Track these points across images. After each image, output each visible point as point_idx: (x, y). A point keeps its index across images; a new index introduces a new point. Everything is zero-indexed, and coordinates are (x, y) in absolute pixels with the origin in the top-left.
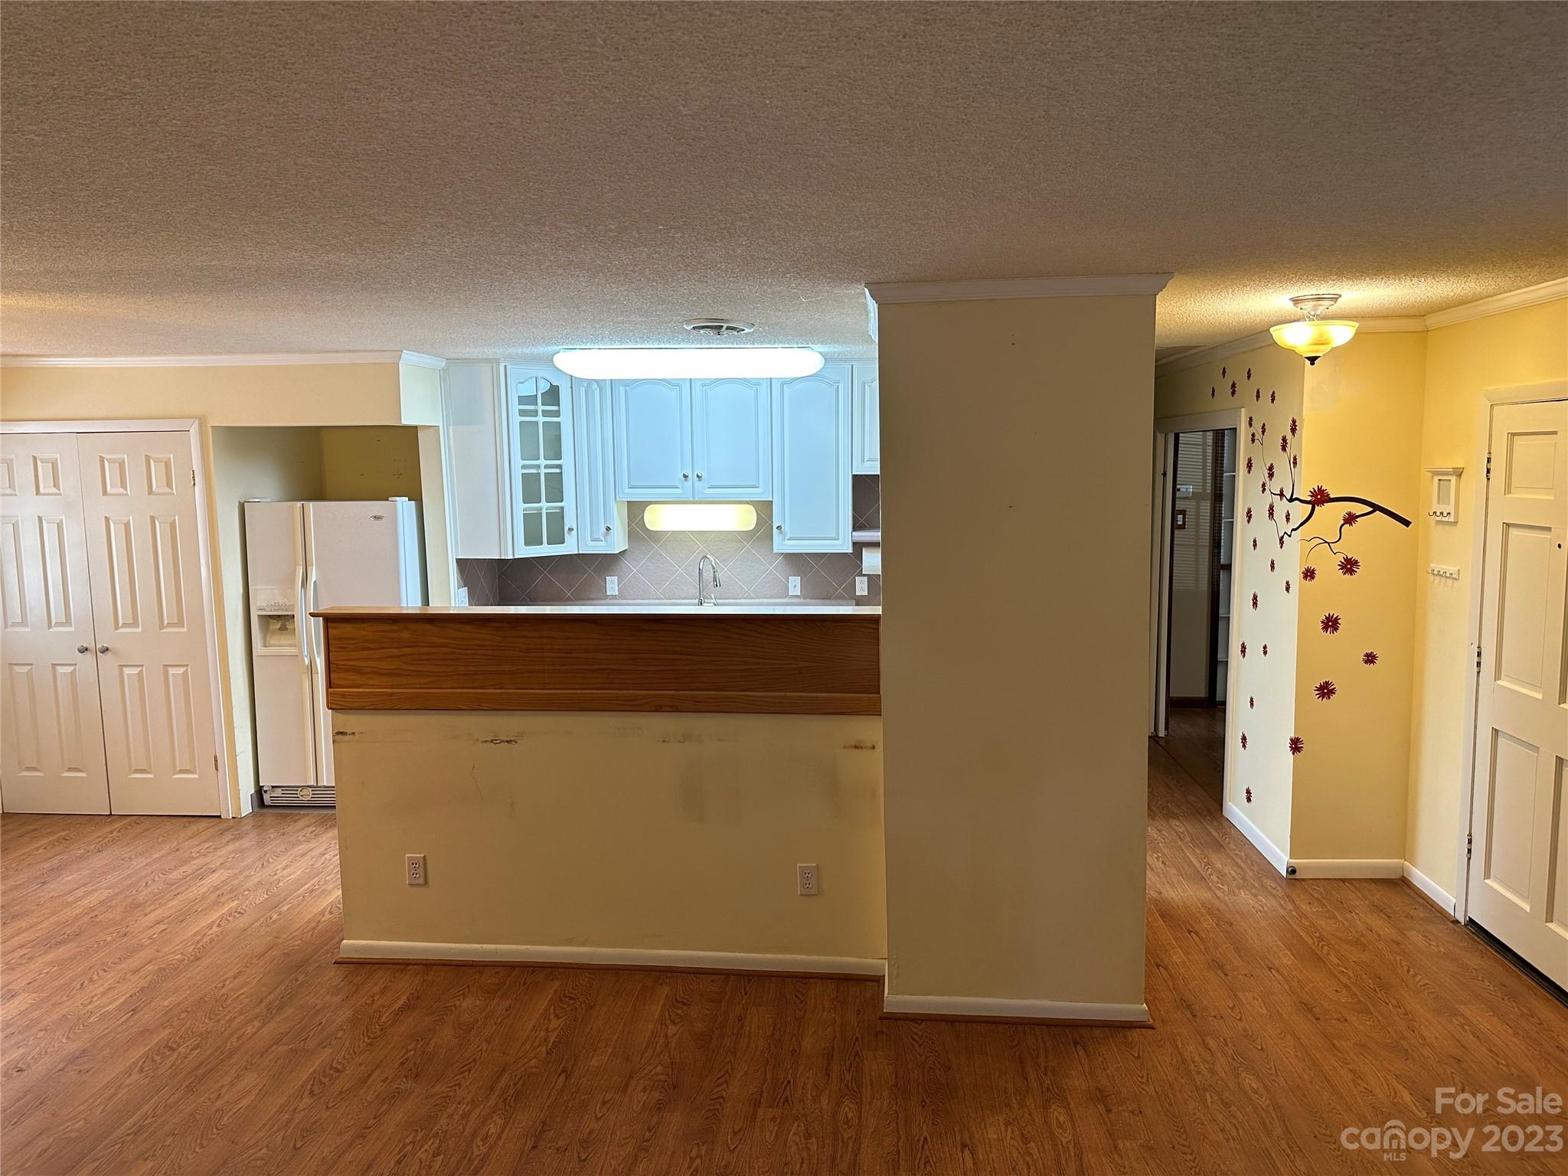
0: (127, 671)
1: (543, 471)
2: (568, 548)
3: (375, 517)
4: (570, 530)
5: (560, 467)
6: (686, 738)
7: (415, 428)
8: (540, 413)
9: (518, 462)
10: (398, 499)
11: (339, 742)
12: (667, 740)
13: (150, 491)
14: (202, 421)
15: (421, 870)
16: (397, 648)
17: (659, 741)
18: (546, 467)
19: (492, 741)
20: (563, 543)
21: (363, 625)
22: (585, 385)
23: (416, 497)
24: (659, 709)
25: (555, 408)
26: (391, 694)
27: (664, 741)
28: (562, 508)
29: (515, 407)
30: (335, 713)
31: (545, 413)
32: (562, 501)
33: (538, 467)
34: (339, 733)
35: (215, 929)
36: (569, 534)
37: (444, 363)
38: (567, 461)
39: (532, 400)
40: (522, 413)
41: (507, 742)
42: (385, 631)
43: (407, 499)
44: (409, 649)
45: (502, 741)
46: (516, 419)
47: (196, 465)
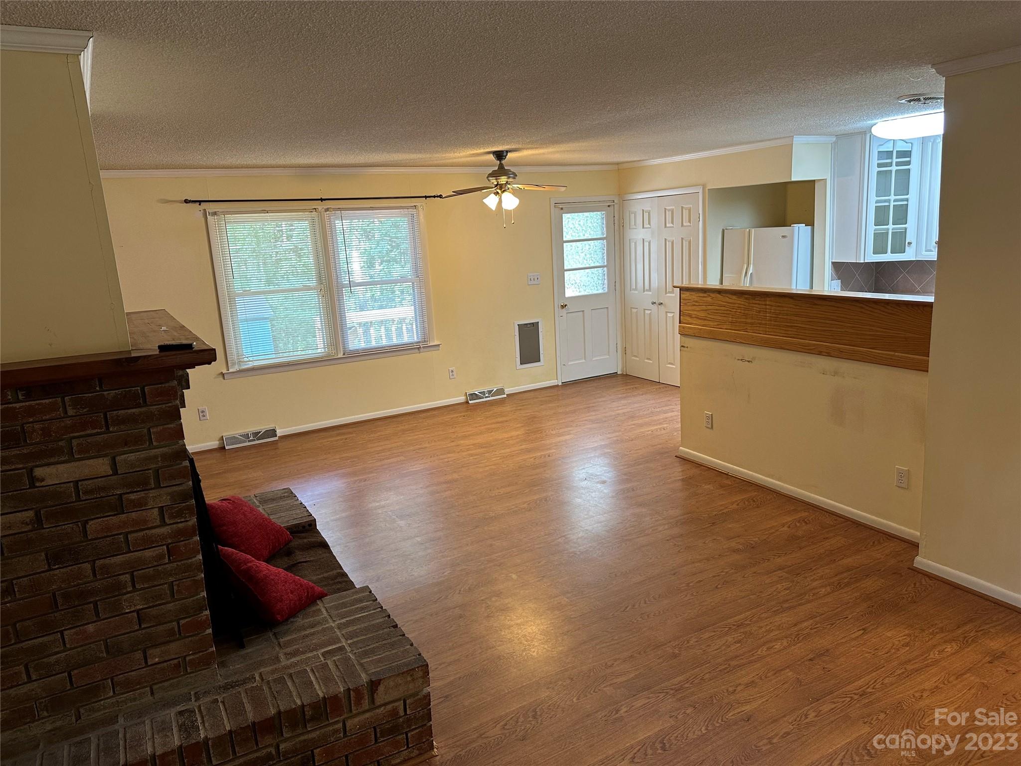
0: (669, 315)
1: (892, 204)
2: (909, 255)
3: (783, 236)
4: (910, 243)
5: (907, 200)
6: (836, 373)
7: (814, 181)
8: (894, 164)
9: (873, 198)
10: (795, 225)
11: (683, 351)
12: (825, 373)
13: (682, 225)
14: (704, 186)
15: (710, 421)
16: (706, 306)
17: (821, 373)
18: (895, 201)
19: (741, 360)
20: (904, 252)
21: (692, 293)
22: (932, 140)
23: (810, 223)
24: (820, 353)
25: (908, 159)
26: (701, 329)
27: (823, 374)
28: (906, 229)
29: (875, 161)
30: (683, 337)
31: (898, 164)
32: (906, 223)
33: (889, 201)
34: (682, 346)
35: (649, 432)
36: (908, 246)
37: (835, 138)
38: (913, 196)
39: (889, 154)
40: (879, 165)
41: (748, 361)
42: (701, 297)
43: (804, 225)
44: (710, 307)
45: (746, 361)
46: (875, 169)
47: (701, 212)
